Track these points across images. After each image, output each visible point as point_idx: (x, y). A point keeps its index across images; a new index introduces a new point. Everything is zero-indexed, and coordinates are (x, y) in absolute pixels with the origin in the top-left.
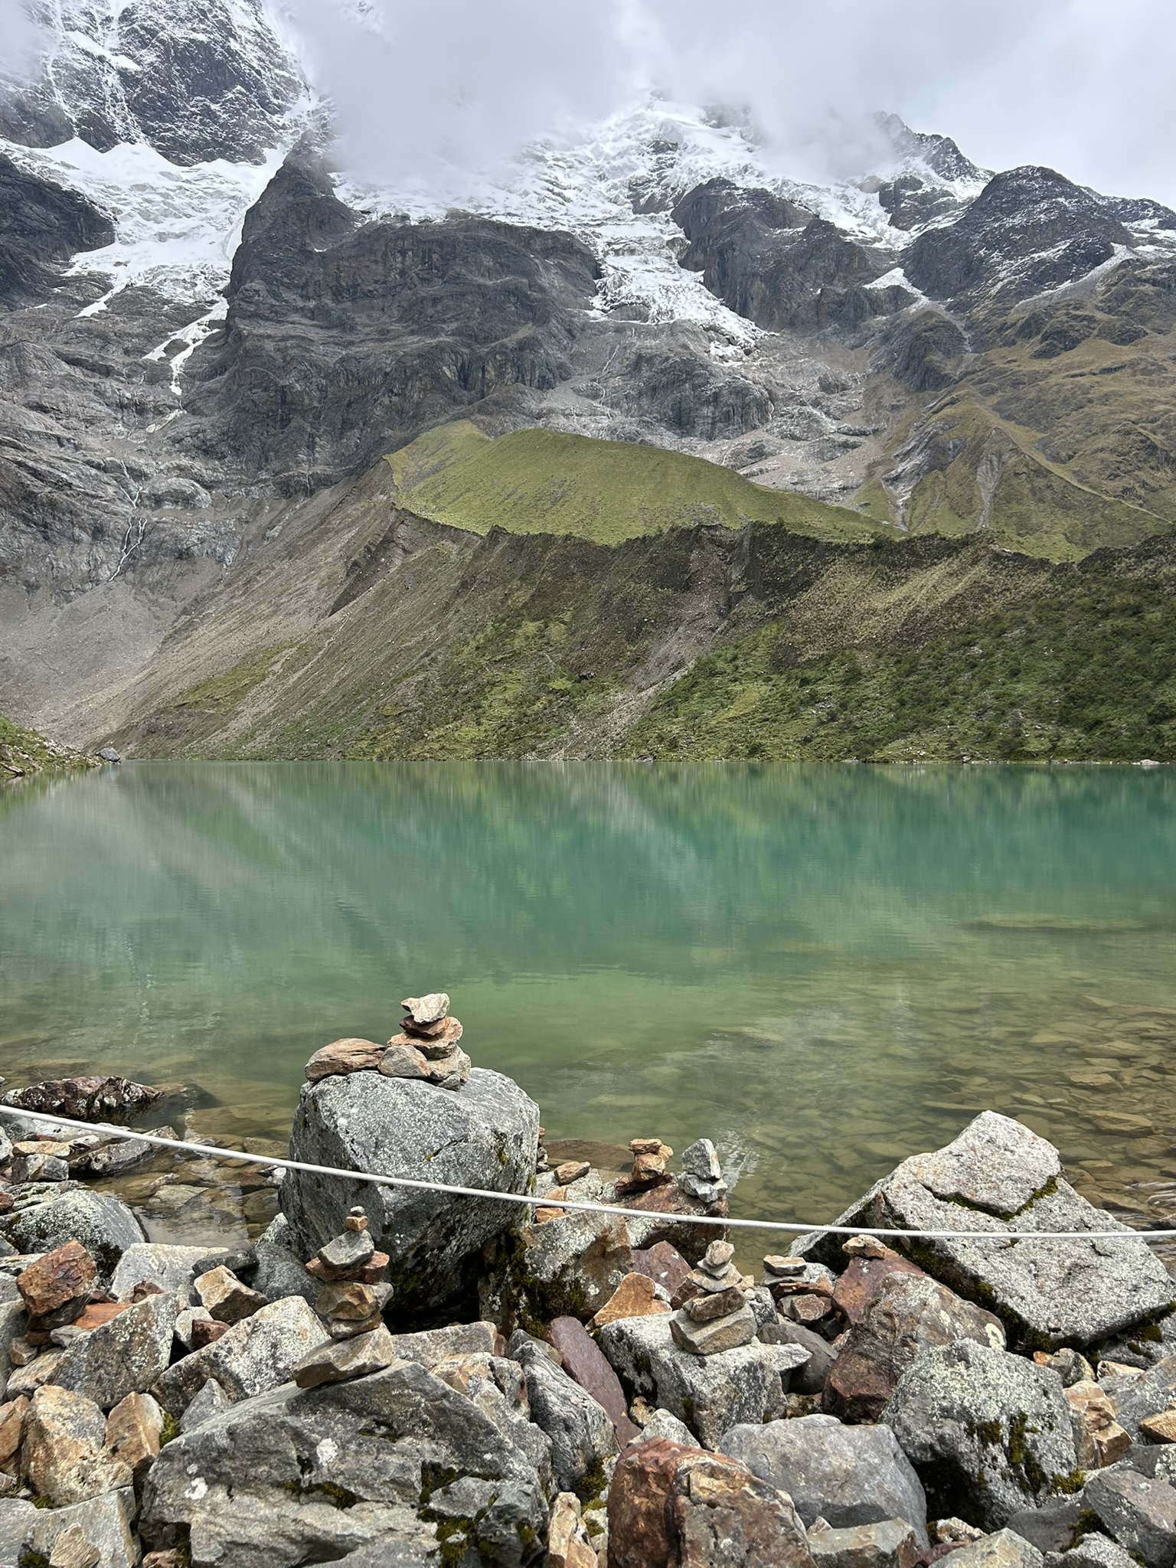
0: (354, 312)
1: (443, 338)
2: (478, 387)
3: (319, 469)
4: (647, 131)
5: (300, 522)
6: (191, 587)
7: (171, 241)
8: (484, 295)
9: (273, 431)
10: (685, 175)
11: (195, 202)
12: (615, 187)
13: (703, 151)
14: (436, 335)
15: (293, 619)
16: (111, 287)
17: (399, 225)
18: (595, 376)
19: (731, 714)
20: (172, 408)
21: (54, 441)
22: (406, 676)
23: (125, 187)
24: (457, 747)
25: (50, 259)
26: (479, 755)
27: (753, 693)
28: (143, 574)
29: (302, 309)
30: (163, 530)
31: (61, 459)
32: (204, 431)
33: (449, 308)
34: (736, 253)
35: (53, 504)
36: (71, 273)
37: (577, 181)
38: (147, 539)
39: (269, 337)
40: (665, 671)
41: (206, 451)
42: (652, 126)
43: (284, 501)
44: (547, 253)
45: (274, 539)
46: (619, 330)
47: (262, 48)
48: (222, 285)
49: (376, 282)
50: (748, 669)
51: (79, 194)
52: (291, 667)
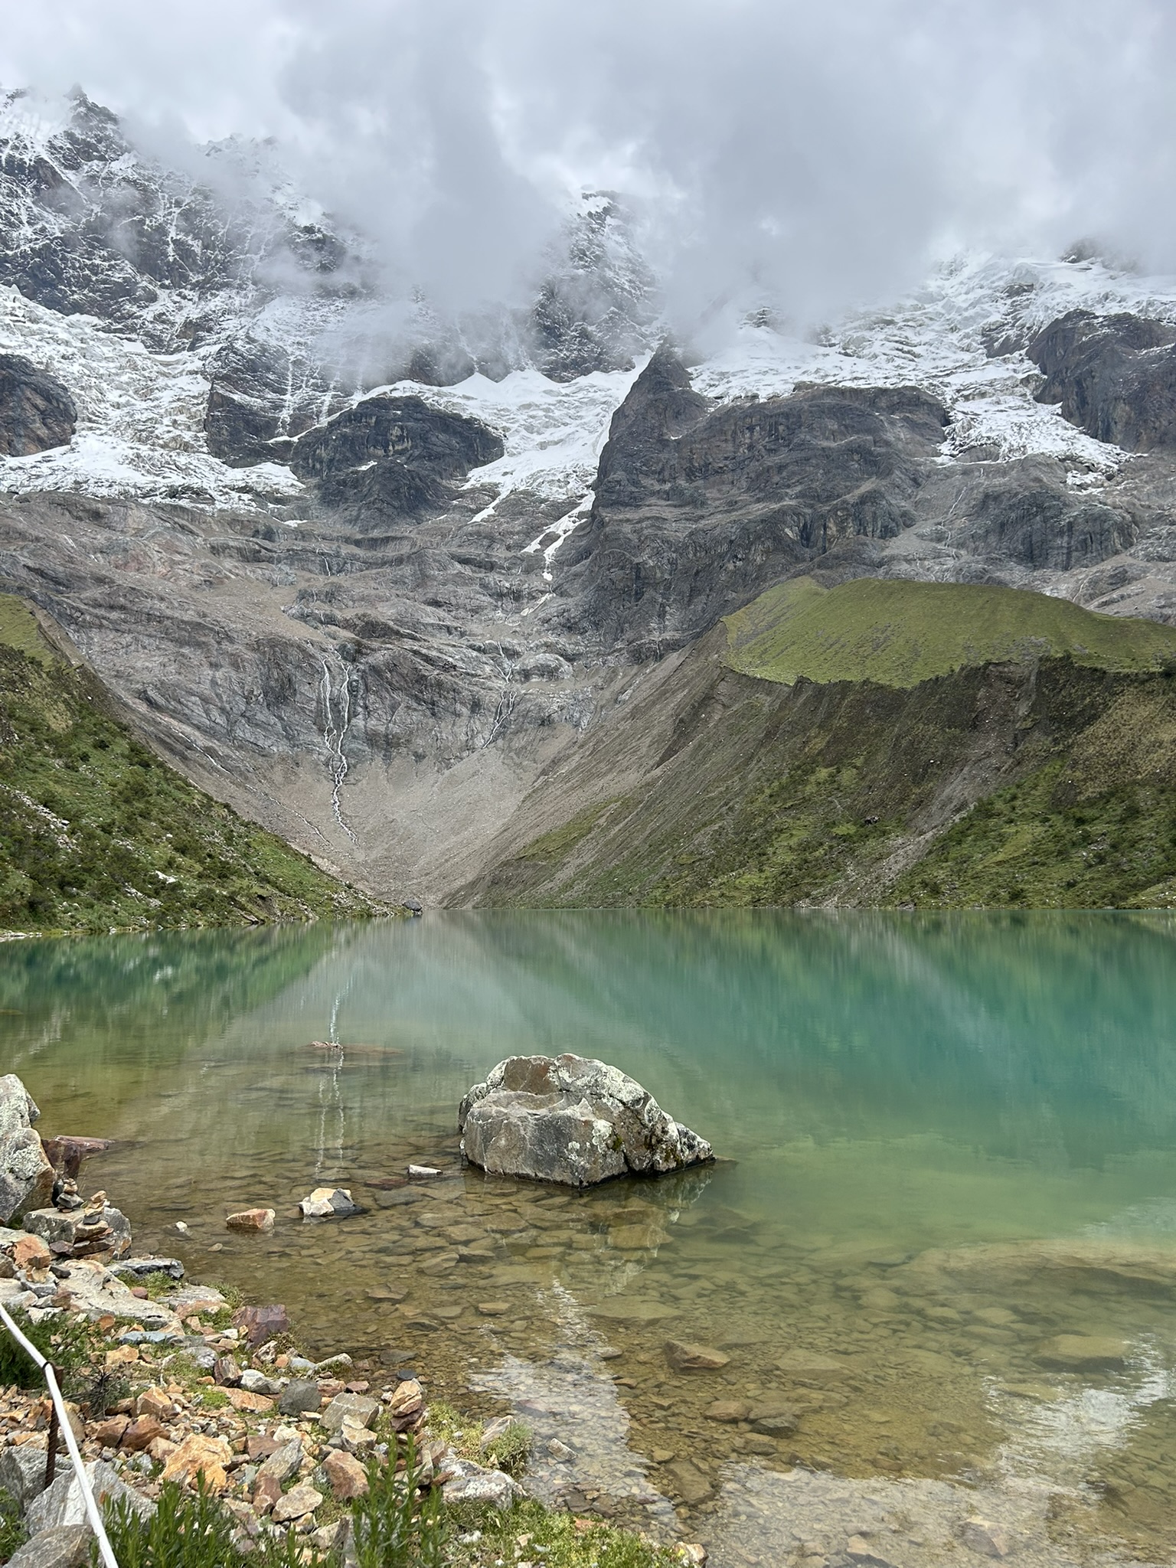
0: (706, 488)
1: (787, 502)
2: (820, 544)
3: (667, 635)
4: (1001, 278)
5: (648, 685)
6: (551, 749)
7: (550, 448)
8: (828, 457)
9: (628, 605)
10: (1041, 313)
11: (572, 412)
12: (967, 336)
13: (1060, 287)
14: (781, 499)
15: (624, 775)
16: (499, 494)
17: (748, 404)
18: (940, 520)
19: (1000, 857)
20: (543, 593)
21: (444, 631)
22: (705, 825)
23: (514, 409)
24: (736, 894)
25: (451, 476)
26: (755, 902)
27: (1026, 834)
28: (511, 740)
29: (658, 492)
30: (530, 700)
31: (448, 645)
32: (569, 610)
33: (794, 473)
34: (1096, 380)
35: (440, 684)
36: (467, 486)
37: (928, 336)
38: (516, 710)
39: (628, 520)
40: (947, 814)
41: (570, 627)
42: (1006, 273)
43: (636, 667)
44: (892, 409)
45: (625, 702)
46: (966, 472)
47: (633, 272)
48: (591, 480)
49: (726, 458)
50: (1025, 810)
51: (476, 420)
52: (614, 820)
